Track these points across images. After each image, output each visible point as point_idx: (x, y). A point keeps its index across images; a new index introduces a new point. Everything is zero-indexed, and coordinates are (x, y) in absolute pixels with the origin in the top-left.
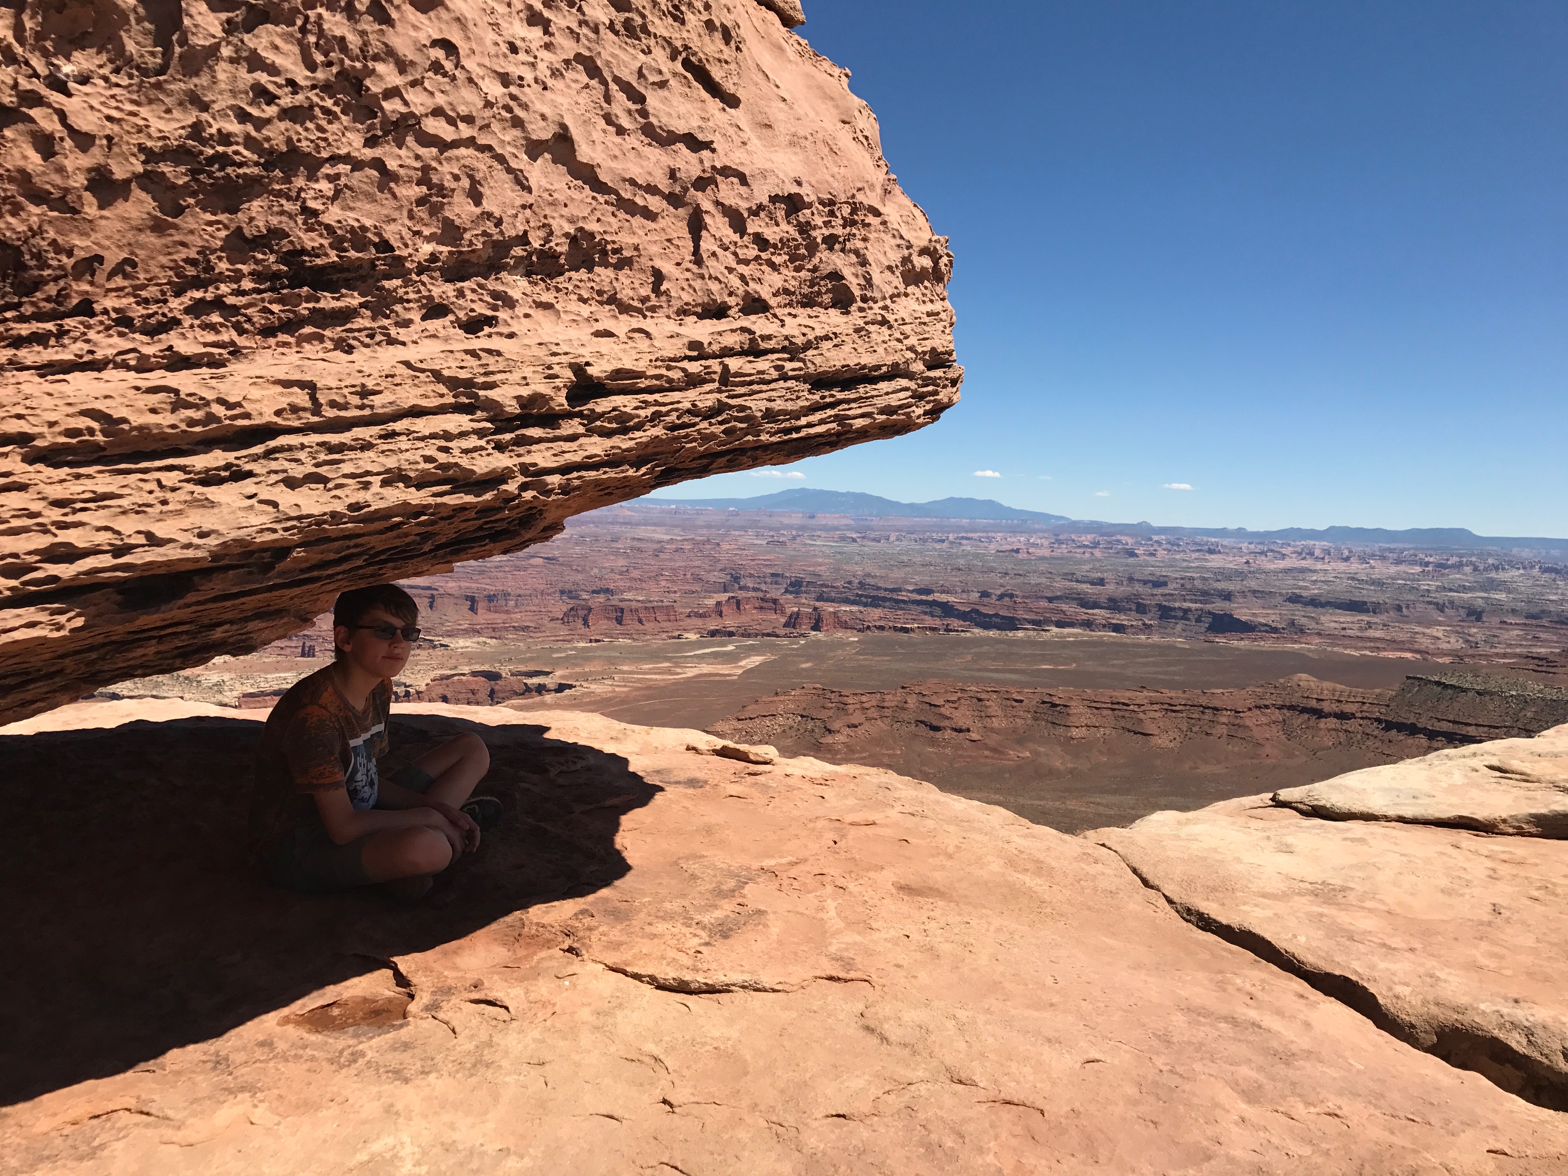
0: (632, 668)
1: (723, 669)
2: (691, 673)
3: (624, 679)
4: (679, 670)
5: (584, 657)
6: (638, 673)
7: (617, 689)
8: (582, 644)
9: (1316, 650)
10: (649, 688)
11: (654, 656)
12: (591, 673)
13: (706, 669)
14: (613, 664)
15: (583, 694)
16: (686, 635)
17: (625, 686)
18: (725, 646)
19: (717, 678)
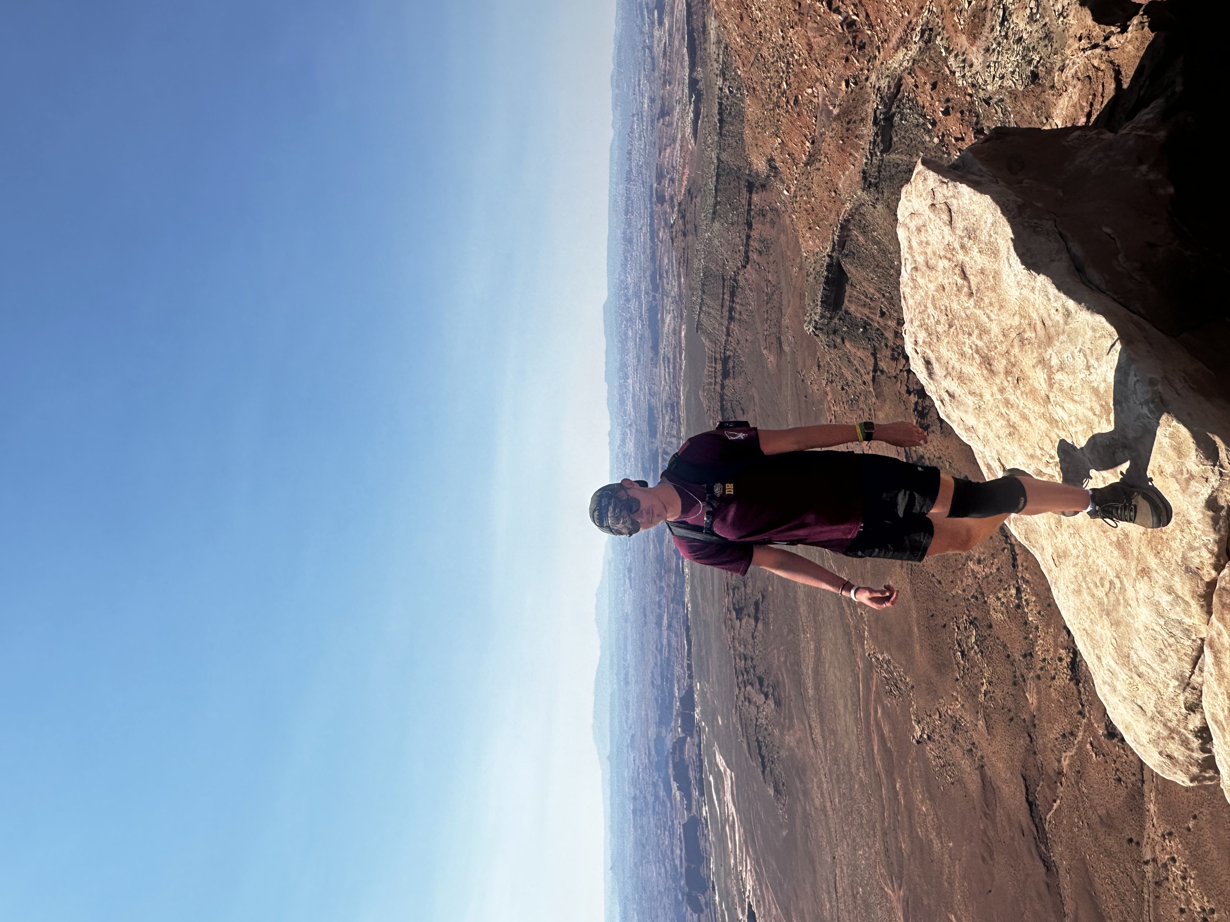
0: (732, 855)
1: (728, 783)
2: (732, 809)
3: (741, 863)
4: (731, 818)
5: (726, 895)
6: (735, 851)
7: (749, 868)
8: (717, 898)
9: (684, 386)
10: (745, 841)
11: (722, 839)
12: (739, 890)
13: (728, 797)
14: (730, 873)
15: (755, 895)
16: (704, 814)
17: (746, 861)
18: (710, 782)
19: (734, 788)
